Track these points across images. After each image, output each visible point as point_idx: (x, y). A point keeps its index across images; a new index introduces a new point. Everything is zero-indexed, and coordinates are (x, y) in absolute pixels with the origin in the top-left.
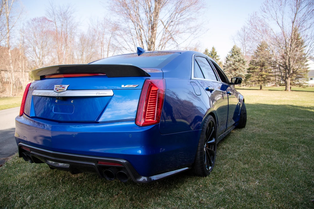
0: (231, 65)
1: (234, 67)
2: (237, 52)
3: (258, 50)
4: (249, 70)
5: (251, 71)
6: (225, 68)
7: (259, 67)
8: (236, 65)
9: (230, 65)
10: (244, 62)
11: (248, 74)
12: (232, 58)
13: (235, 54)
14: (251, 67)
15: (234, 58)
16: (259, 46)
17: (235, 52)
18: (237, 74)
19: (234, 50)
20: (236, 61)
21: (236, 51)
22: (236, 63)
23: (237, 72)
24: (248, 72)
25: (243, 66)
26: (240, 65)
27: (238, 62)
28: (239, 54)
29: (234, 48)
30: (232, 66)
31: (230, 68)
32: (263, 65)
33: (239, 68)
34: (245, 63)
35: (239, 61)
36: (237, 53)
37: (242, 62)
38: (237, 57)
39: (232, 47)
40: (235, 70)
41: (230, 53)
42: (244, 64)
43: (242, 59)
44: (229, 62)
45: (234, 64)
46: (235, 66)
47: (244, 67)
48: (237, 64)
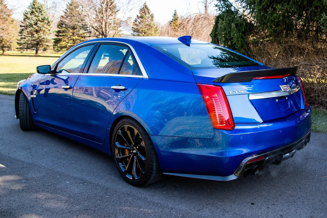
0: (32, 25)
1: (37, 28)
2: (40, 9)
3: (68, 9)
4: (58, 33)
5: (61, 34)
6: (23, 28)
7: (71, 31)
8: (38, 25)
10: (48, 22)
11: (56, 37)
12: (33, 16)
13: (37, 11)
14: (60, 29)
15: (35, 16)
16: (69, 5)
17: (37, 9)
18: (40, 37)
19: (35, 5)
20: (39, 20)
21: (37, 7)
22: (39, 22)
23: (41, 34)
24: (56, 35)
25: (48, 27)
26: (44, 26)
27: (41, 22)
28: (42, 12)
29: (34, 3)
30: (34, 26)
31: (31, 28)
32: (74, 28)
33: (43, 29)
34: (50, 23)
35: (43, 20)
36: (38, 9)
37: (47, 22)
38: (40, 15)
40: (37, 31)
41: (29, 8)
42: (50, 25)
43: (46, 18)
44: (28, 22)
46: (37, 26)
47: (49, 29)
48: (40, 24)
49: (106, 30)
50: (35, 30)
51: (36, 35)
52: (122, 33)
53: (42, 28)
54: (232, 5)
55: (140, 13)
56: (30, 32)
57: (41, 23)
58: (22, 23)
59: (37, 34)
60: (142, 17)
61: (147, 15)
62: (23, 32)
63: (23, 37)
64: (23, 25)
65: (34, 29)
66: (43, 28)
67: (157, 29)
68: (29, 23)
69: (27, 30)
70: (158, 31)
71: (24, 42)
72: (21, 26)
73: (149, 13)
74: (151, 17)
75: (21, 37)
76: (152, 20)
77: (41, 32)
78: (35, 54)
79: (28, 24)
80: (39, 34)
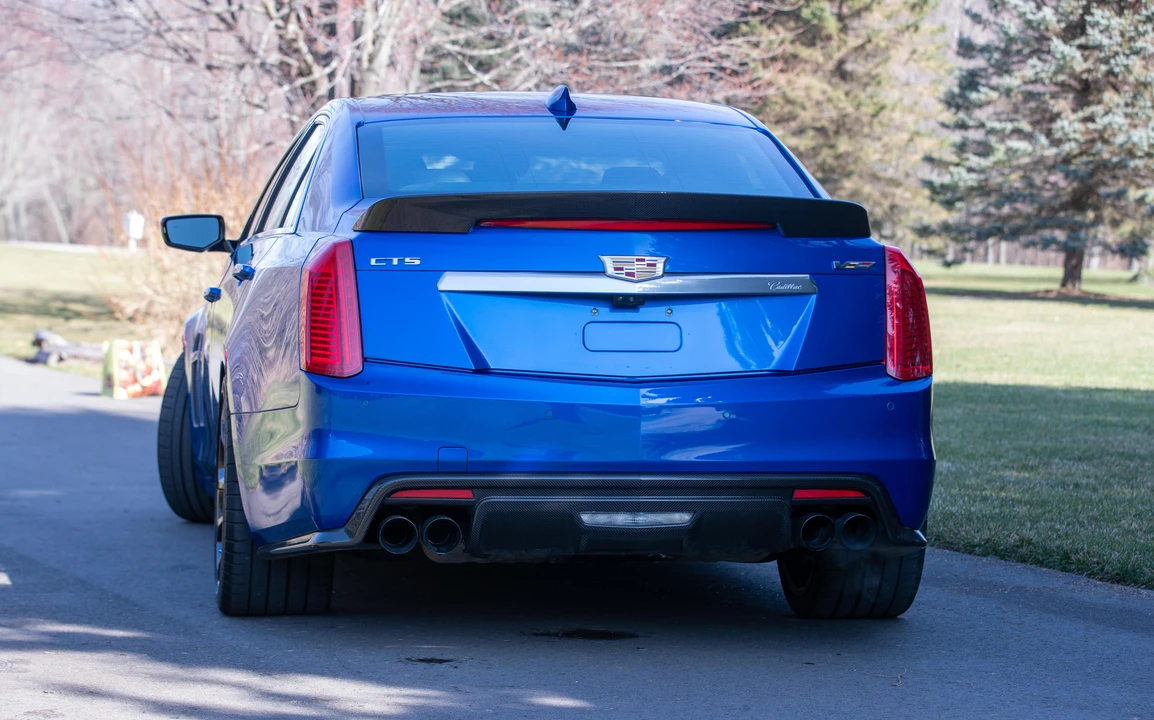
0: (1043, 38)
1: (1079, 64)
6: (979, 62)
8: (1094, 36)
9: (1037, 42)
23: (1112, 112)
30: (1057, 45)
31: (1032, 68)
40: (1085, 92)
45: (1075, 30)
46: (1081, 47)
48: (1106, 30)
50: (1061, 78)
51: (1070, 124)
53: (1121, 59)
56: (1029, 96)
57: (1116, 22)
58: (976, 18)
59: (1081, 114)
62: (974, 96)
63: (975, 135)
64: (981, 37)
65: (1060, 70)
66: (1136, 63)
68: (1029, 23)
69: (1007, 81)
71: (972, 180)
72: (966, 48)
75: (957, 137)
77: (1109, 96)
78: (1055, 286)
79: (1013, 27)
80: (1098, 109)
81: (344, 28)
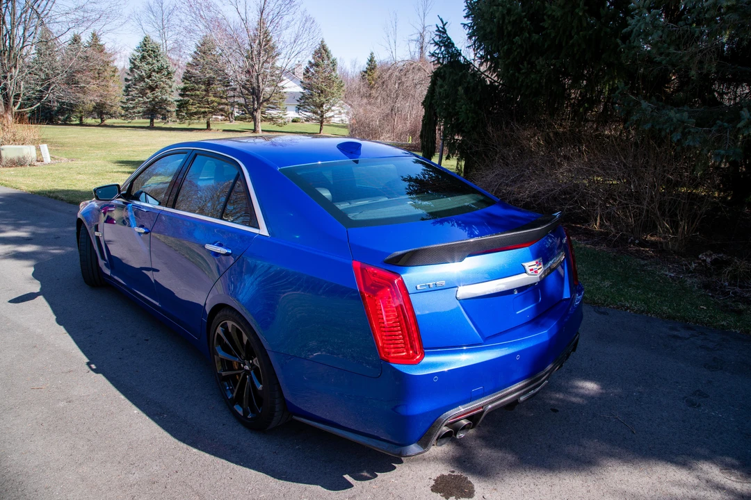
0: (143, 78)
1: (151, 83)
2: (154, 52)
3: (198, 52)
4: (184, 92)
5: (188, 93)
6: (130, 83)
7: (203, 87)
8: (154, 78)
9: (141, 79)
10: (169, 73)
11: (180, 98)
12: (144, 64)
13: (150, 56)
14: (187, 85)
15: (148, 63)
16: (199, 45)
17: (150, 52)
18: (156, 97)
19: (147, 46)
20: (154, 71)
21: (150, 49)
22: (153, 74)
23: (158, 93)
24: (180, 95)
25: (168, 81)
26: (162, 80)
27: (157, 73)
28: (159, 57)
29: (145, 43)
30: (146, 80)
31: (142, 84)
32: (209, 83)
34: (172, 74)
35: (160, 70)
37: (166, 73)
38: (155, 62)
39: (141, 39)
40: (152, 89)
41: (138, 51)
42: (171, 78)
43: (165, 67)
44: (137, 73)
45: (149, 77)
46: (151, 80)
47: (171, 85)
49: (259, 87)
51: (149, 94)
52: (285, 90)
53: (159, 82)
54: (460, 54)
55: (314, 58)
56: (141, 89)
57: (157, 75)
58: (128, 74)
59: (152, 93)
60: (317, 65)
61: (326, 62)
62: (129, 89)
63: (130, 97)
64: (129, 78)
65: (147, 85)
66: (161, 83)
67: (342, 84)
68: (139, 75)
69: (136, 86)
70: (343, 88)
71: (132, 106)
72: (127, 80)
73: (329, 58)
74: (331, 65)
75: (126, 97)
76: (334, 70)
77: (157, 89)
78: (149, 125)
79: (137, 76)
80: (155, 92)
81: (9, 78)
